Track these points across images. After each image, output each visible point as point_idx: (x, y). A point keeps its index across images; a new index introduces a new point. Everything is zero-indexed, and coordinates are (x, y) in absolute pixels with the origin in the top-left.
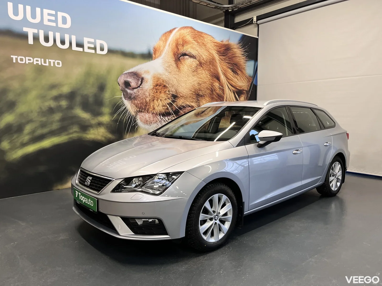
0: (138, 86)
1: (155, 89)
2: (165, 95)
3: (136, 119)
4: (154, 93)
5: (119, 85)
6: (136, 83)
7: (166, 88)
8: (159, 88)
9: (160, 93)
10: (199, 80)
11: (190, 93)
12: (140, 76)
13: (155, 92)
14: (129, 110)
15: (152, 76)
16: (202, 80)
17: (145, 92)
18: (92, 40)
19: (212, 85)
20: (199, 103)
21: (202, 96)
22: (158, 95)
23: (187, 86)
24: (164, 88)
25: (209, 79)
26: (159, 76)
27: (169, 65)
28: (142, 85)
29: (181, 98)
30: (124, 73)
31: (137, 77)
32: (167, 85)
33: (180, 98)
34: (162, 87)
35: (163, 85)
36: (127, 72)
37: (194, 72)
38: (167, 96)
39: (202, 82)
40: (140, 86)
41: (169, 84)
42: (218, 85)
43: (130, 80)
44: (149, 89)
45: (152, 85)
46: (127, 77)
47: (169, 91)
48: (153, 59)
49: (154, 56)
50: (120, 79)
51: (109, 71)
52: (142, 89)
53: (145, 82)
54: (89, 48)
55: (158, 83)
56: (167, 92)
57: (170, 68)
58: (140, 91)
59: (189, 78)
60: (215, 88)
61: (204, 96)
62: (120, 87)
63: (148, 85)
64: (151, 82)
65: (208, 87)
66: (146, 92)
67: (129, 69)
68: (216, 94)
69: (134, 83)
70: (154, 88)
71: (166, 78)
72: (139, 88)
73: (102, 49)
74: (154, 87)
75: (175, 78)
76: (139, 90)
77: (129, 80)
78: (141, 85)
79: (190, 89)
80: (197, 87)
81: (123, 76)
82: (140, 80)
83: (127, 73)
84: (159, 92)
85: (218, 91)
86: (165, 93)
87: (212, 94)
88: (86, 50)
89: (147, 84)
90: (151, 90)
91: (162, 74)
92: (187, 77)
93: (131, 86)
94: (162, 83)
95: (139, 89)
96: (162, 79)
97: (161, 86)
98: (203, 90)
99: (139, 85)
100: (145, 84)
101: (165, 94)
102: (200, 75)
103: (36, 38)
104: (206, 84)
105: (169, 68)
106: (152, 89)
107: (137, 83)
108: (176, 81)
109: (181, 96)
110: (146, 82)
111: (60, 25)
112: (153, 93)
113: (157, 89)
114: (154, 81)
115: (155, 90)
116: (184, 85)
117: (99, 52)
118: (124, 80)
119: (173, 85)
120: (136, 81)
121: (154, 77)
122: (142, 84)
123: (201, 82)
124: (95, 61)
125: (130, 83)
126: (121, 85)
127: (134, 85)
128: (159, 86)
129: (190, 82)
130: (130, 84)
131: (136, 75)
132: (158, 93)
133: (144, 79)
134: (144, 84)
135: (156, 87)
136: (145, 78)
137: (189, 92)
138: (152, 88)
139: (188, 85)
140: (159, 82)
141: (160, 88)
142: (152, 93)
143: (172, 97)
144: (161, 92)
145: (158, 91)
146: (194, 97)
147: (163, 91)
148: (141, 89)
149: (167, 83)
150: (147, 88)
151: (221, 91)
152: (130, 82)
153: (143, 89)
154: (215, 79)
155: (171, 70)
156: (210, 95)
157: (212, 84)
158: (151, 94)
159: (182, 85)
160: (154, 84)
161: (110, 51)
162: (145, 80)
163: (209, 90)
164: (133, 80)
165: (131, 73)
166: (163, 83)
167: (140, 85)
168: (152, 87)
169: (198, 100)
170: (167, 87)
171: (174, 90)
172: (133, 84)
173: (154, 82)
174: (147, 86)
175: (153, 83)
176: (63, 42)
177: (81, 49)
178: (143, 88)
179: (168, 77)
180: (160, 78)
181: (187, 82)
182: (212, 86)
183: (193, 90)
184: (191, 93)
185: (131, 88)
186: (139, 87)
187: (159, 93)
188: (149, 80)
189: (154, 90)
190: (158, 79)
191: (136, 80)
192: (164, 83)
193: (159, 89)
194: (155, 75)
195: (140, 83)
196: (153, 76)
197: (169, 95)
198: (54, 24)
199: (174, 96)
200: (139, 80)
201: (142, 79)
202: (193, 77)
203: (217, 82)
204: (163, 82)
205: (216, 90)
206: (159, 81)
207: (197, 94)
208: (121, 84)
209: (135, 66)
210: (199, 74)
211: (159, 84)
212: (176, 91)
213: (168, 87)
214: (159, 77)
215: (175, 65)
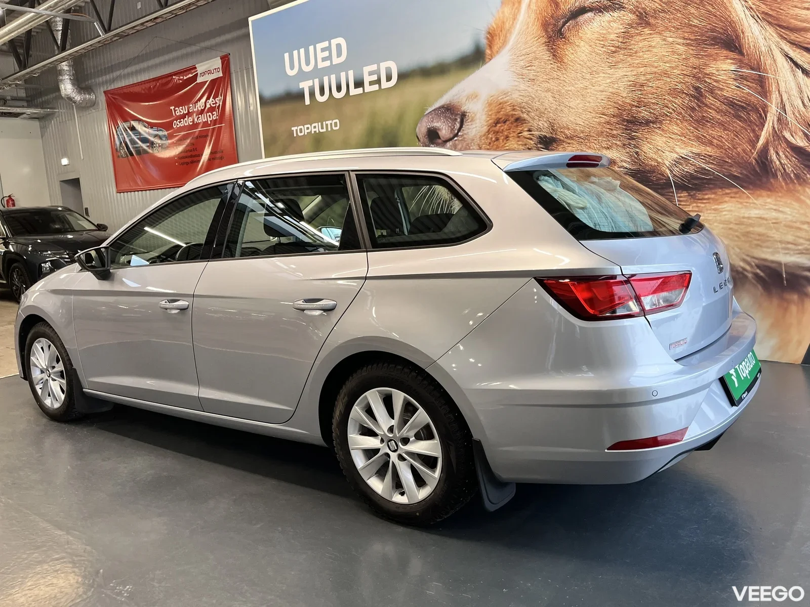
0: (454, 134)
1: (494, 133)
2: (520, 143)
3: (451, 207)
4: (490, 143)
5: (419, 141)
6: (450, 128)
7: (522, 124)
8: (502, 128)
9: (505, 141)
10: (635, 73)
11: (599, 124)
12: (459, 109)
13: (493, 139)
14: (439, 190)
15: (486, 102)
16: (649, 70)
17: (470, 145)
18: (374, 67)
19: (699, 74)
20: (638, 148)
21: (648, 123)
22: (501, 145)
23: (588, 104)
24: (517, 126)
25: (684, 56)
26: (503, 98)
27: (531, 62)
28: (463, 130)
29: (569, 141)
30: (427, 112)
31: (452, 114)
32: (525, 116)
33: (564, 142)
34: (512, 123)
35: (513, 119)
36: (431, 110)
37: (614, 52)
38: (526, 145)
39: (649, 77)
40: (459, 134)
41: (529, 112)
42: (733, 67)
43: (438, 125)
44: (478, 136)
45: (486, 124)
46: (433, 120)
47: (530, 131)
48: (487, 60)
49: (488, 52)
50: (419, 129)
51: (401, 118)
52: (463, 140)
53: (469, 121)
54: (371, 83)
55: (500, 117)
56: (526, 134)
57: (533, 68)
58: (459, 145)
59: (597, 76)
60: (716, 81)
61: (661, 122)
62: (420, 143)
63: (476, 127)
64: (484, 117)
65: (679, 86)
66: (472, 144)
67: (436, 100)
68: (718, 104)
69: (447, 128)
70: (491, 130)
71: (521, 97)
72: (456, 138)
73: (389, 78)
74: (489, 129)
75: (548, 90)
76: (457, 142)
77: (436, 124)
78: (461, 131)
79: (601, 109)
80: (626, 95)
81: (425, 119)
82: (459, 120)
83: (433, 111)
84: (502, 138)
85: (732, 90)
86: (519, 137)
87: (699, 107)
88: (368, 88)
89: (474, 126)
90: (483, 138)
91: (509, 90)
92: (588, 76)
93: (440, 138)
94: (511, 113)
95: (456, 140)
96: (509, 103)
97: (508, 123)
98: (654, 101)
99: (456, 132)
100: (470, 127)
101: (518, 139)
102: (641, 54)
103: (312, 94)
104: (668, 80)
105: (529, 68)
106: (485, 135)
107: (452, 127)
108: (551, 99)
109: (567, 138)
110: (471, 121)
111: (336, 61)
112: (488, 144)
113: (498, 132)
114: (490, 113)
115: (493, 135)
116: (578, 102)
117: (385, 85)
118: (428, 128)
119: (541, 112)
120: (450, 125)
121: (490, 104)
122: (462, 127)
123: (643, 78)
124: (381, 104)
125: (438, 131)
126: (422, 140)
127: (446, 134)
128: (502, 124)
129: (601, 88)
130: (438, 134)
131: (450, 109)
132: (501, 140)
133: (467, 114)
134: (467, 127)
135: (494, 129)
136: (468, 111)
137: (598, 120)
138: (487, 130)
139: (591, 101)
140: (502, 113)
141: (505, 126)
142: (485, 143)
143: (540, 143)
144: (507, 137)
145: (501, 134)
146: (615, 132)
147: (514, 132)
148: (460, 139)
149: (524, 110)
150: (473, 134)
151: (749, 88)
152: (439, 129)
153: (465, 138)
154: (712, 51)
155: (535, 74)
156: (689, 112)
157: (701, 72)
158: (484, 145)
159: (571, 104)
160: (490, 121)
161: (402, 76)
162: (468, 116)
163: (684, 95)
164: (444, 122)
165: (440, 108)
166: (514, 113)
167: (459, 130)
168: (485, 129)
169: (634, 139)
170: (525, 120)
171: (546, 125)
172: (444, 132)
173: (491, 115)
174: (475, 129)
175: (488, 119)
176: (339, 89)
177: (360, 91)
178: (465, 136)
179: (528, 94)
180: (506, 103)
181: (588, 91)
182: (698, 79)
183: (612, 111)
184: (603, 120)
185: (440, 141)
186: (456, 135)
187: (503, 141)
188: (478, 116)
189: (490, 136)
190: (501, 105)
191: (450, 123)
192: (516, 113)
193: (503, 130)
194: (492, 98)
195: (458, 125)
196: (488, 103)
197: (531, 139)
198: (328, 63)
199: (546, 141)
200: (456, 119)
201: (463, 116)
202: (612, 70)
203: (727, 58)
204: (515, 109)
205: (722, 90)
206: (503, 110)
207: (628, 121)
208: (421, 137)
209: (445, 91)
210: (638, 54)
211: (503, 119)
212: (552, 125)
213: (529, 119)
214: (501, 101)
215: (546, 55)
